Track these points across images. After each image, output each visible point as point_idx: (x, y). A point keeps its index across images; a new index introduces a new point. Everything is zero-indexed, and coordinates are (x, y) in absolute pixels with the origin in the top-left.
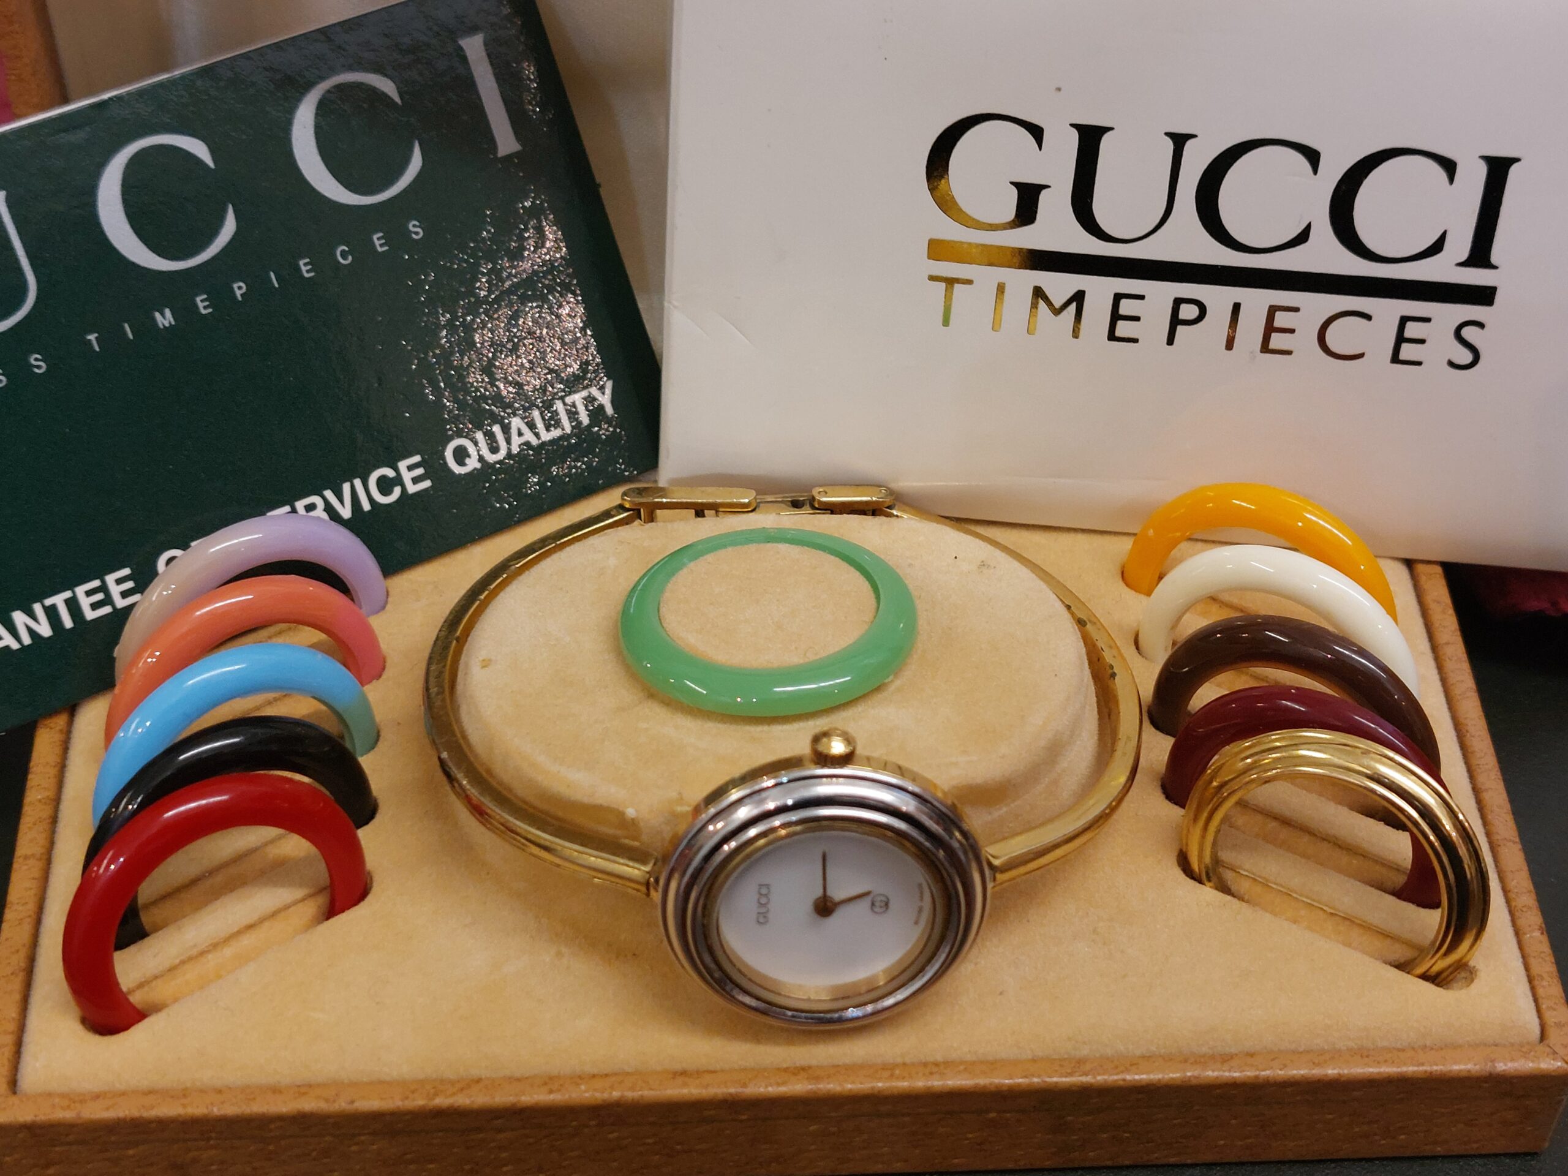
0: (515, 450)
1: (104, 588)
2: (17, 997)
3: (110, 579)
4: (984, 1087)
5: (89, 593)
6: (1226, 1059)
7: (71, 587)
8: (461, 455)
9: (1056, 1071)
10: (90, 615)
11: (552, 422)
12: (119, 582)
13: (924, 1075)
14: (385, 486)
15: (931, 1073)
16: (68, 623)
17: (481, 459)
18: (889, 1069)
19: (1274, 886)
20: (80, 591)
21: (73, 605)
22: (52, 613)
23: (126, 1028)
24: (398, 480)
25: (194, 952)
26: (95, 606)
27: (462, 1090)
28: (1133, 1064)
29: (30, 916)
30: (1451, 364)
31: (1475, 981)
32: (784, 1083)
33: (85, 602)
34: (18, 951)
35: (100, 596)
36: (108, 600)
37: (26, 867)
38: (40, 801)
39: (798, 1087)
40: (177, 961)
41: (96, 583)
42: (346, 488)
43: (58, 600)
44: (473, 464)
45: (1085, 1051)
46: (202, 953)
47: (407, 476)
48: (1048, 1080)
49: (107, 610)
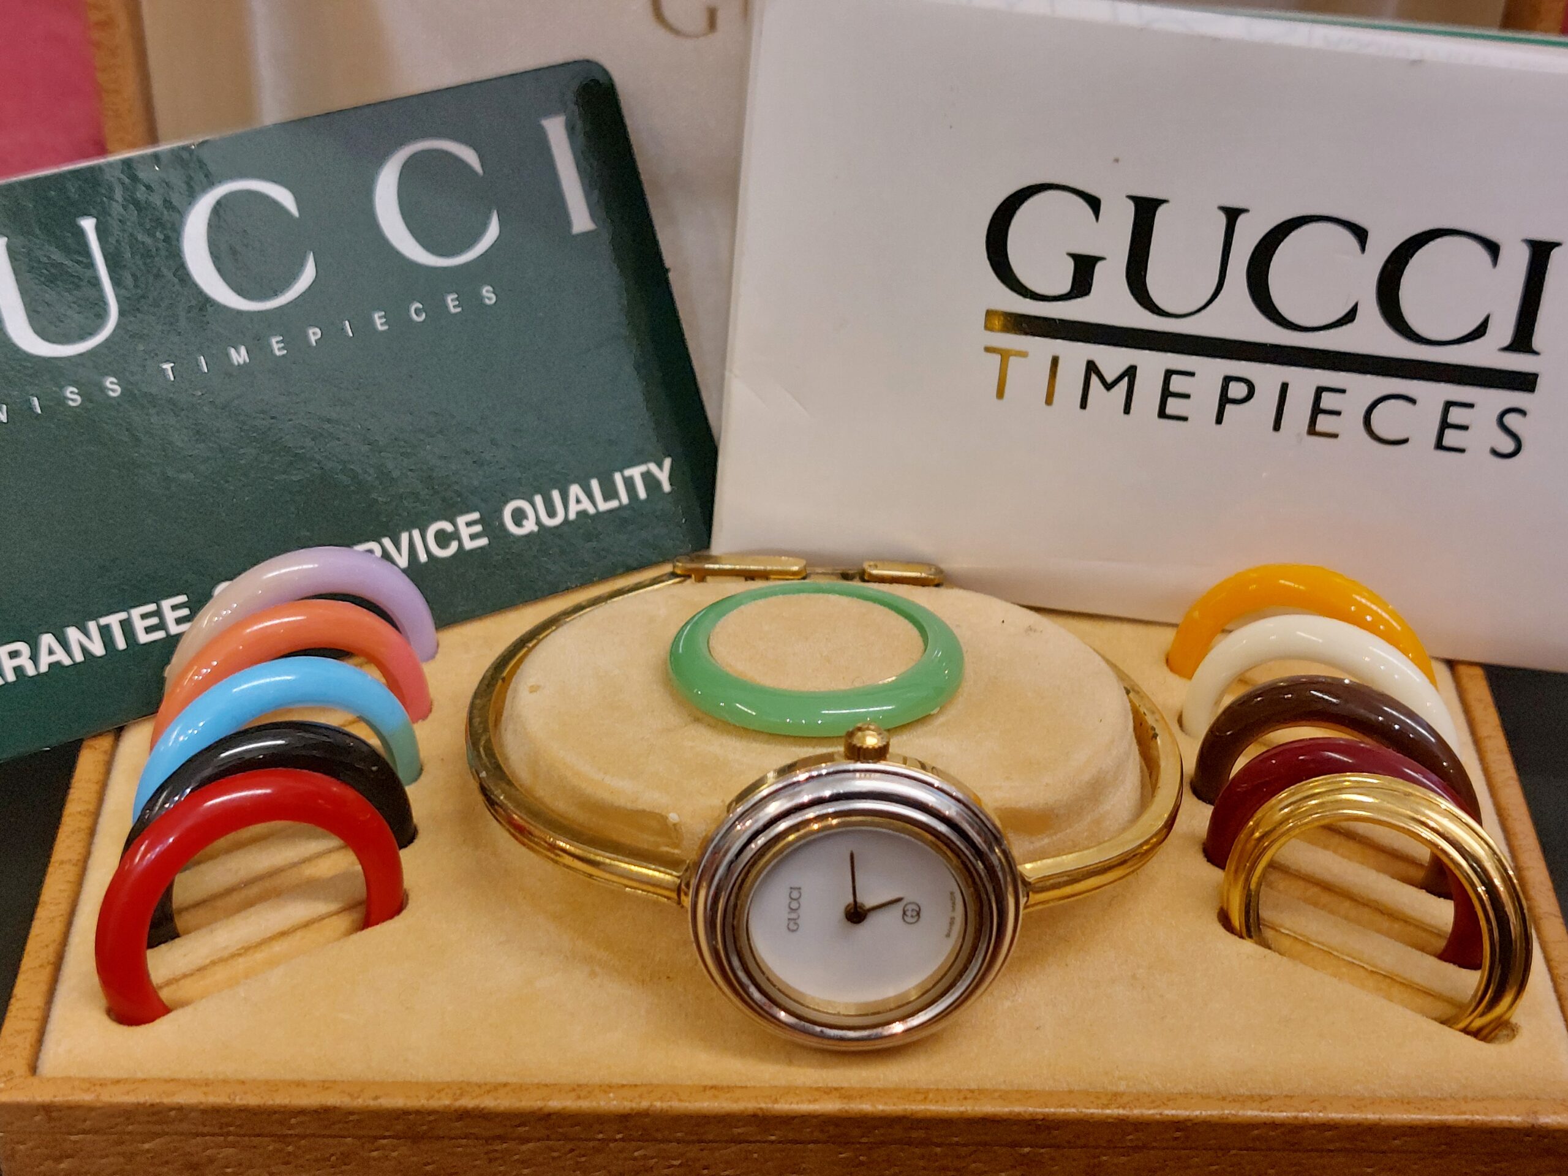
0: (572, 516)
1: (158, 613)
2: (43, 987)
3: (166, 604)
4: (1019, 1114)
5: (144, 617)
6: (1264, 1099)
7: (126, 608)
8: (519, 517)
9: (1092, 1102)
10: (143, 638)
11: (610, 493)
12: (174, 608)
13: (958, 1099)
14: (443, 539)
15: (965, 1098)
16: (121, 644)
17: (538, 522)
18: (924, 1094)
19: (1315, 944)
20: (136, 613)
21: (127, 626)
22: (105, 632)
23: (152, 1020)
24: (456, 535)
25: (226, 954)
26: (149, 630)
27: (489, 1092)
28: (1169, 1099)
29: (62, 915)
30: (1495, 453)
31: (1517, 1037)
32: (815, 1100)
33: (139, 625)
34: (47, 946)
35: (154, 621)
36: (161, 626)
37: (62, 871)
38: (80, 813)
39: (830, 1106)
40: (208, 961)
41: (152, 607)
42: (404, 537)
43: (113, 620)
44: (530, 526)
45: (1122, 1087)
46: (233, 956)
47: (465, 532)
48: (1084, 1110)
49: (160, 635)
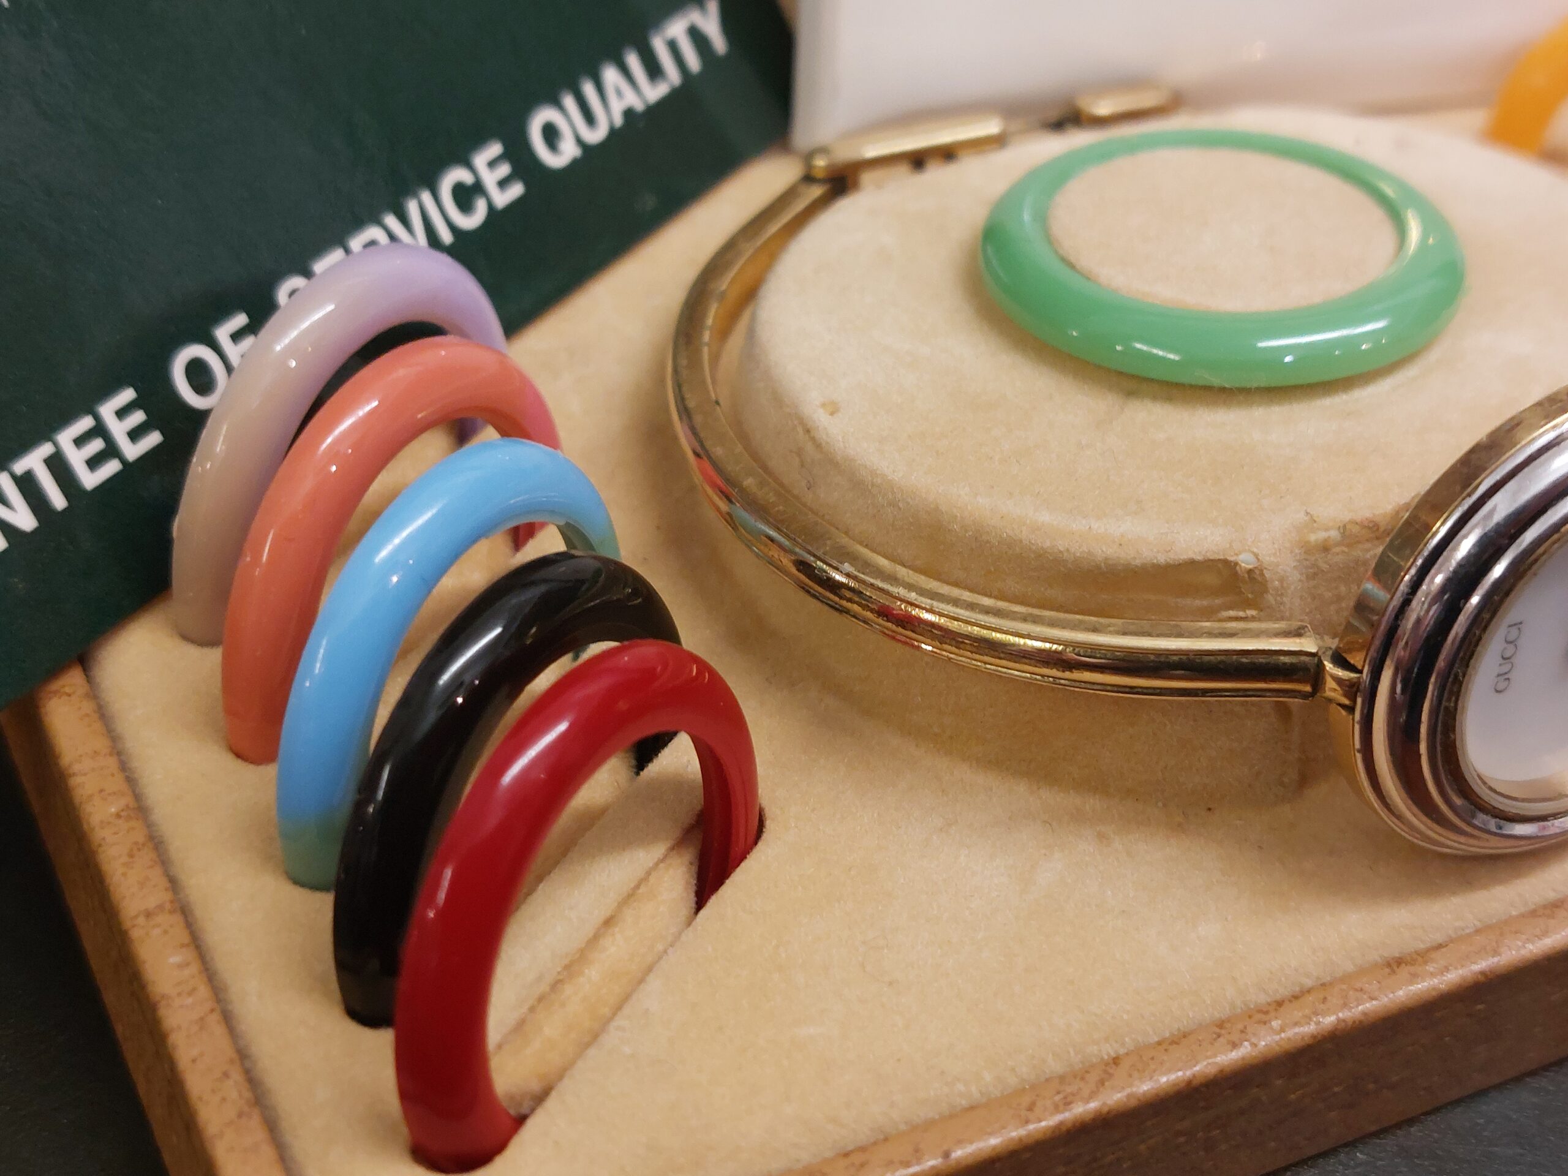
0: (618, 121)
1: (99, 430)
2: (268, 1152)
3: (107, 410)
5: (79, 442)
7: (47, 433)
8: (551, 134)
10: (90, 480)
11: (654, 71)
12: (121, 413)
14: (465, 196)
16: (58, 501)
17: (579, 141)
20: (65, 437)
21: (57, 465)
22: (27, 484)
23: (500, 1147)
24: (478, 188)
25: (544, 987)
26: (93, 463)
29: (212, 1011)
33: (77, 458)
34: (226, 1075)
35: (96, 445)
36: (111, 451)
37: (157, 932)
40: (524, 1009)
41: (85, 423)
42: (412, 208)
43: (34, 461)
44: (569, 151)
46: (556, 985)
47: (490, 179)
49: (112, 467)
